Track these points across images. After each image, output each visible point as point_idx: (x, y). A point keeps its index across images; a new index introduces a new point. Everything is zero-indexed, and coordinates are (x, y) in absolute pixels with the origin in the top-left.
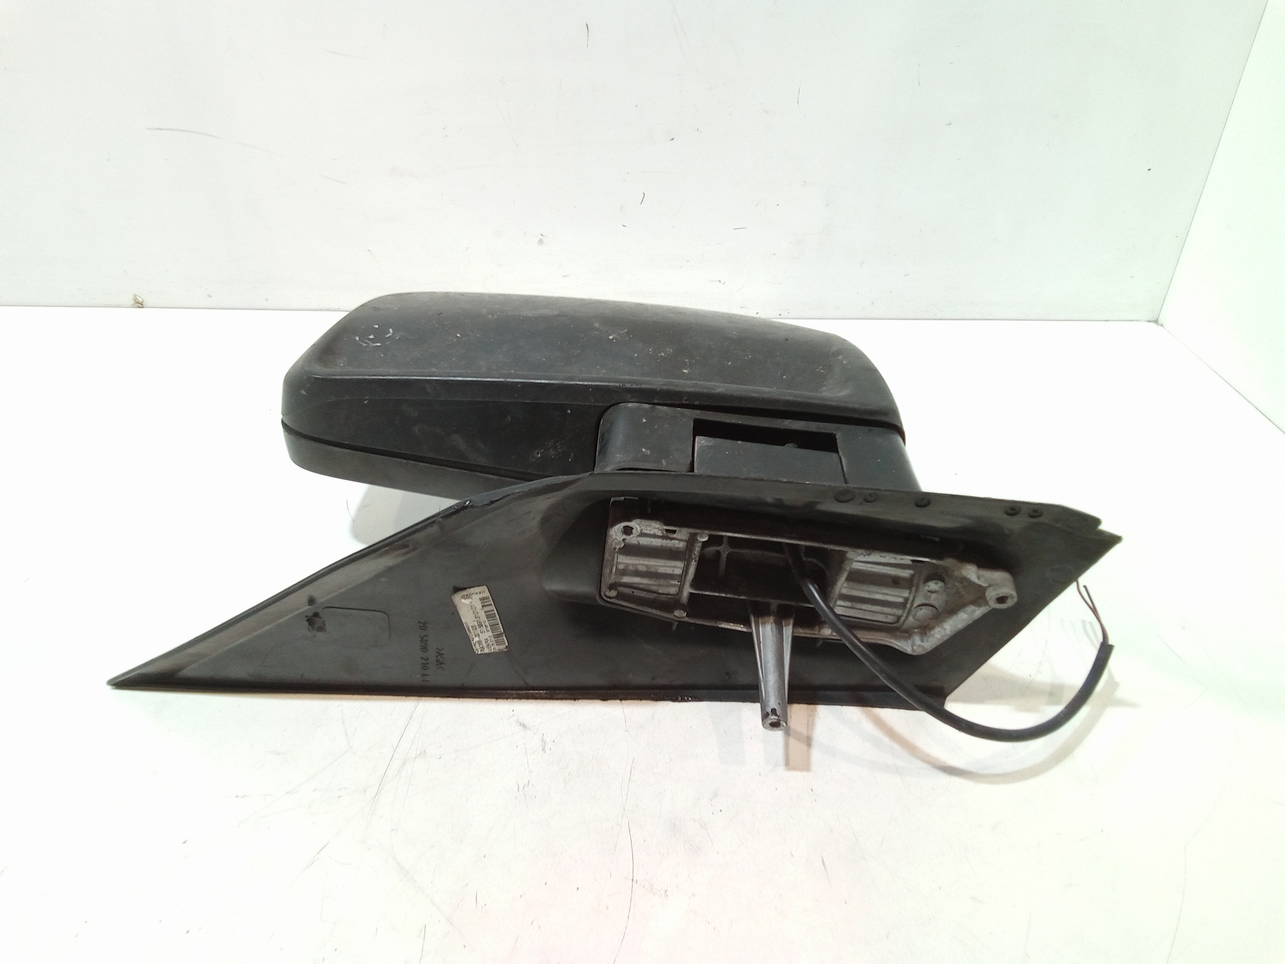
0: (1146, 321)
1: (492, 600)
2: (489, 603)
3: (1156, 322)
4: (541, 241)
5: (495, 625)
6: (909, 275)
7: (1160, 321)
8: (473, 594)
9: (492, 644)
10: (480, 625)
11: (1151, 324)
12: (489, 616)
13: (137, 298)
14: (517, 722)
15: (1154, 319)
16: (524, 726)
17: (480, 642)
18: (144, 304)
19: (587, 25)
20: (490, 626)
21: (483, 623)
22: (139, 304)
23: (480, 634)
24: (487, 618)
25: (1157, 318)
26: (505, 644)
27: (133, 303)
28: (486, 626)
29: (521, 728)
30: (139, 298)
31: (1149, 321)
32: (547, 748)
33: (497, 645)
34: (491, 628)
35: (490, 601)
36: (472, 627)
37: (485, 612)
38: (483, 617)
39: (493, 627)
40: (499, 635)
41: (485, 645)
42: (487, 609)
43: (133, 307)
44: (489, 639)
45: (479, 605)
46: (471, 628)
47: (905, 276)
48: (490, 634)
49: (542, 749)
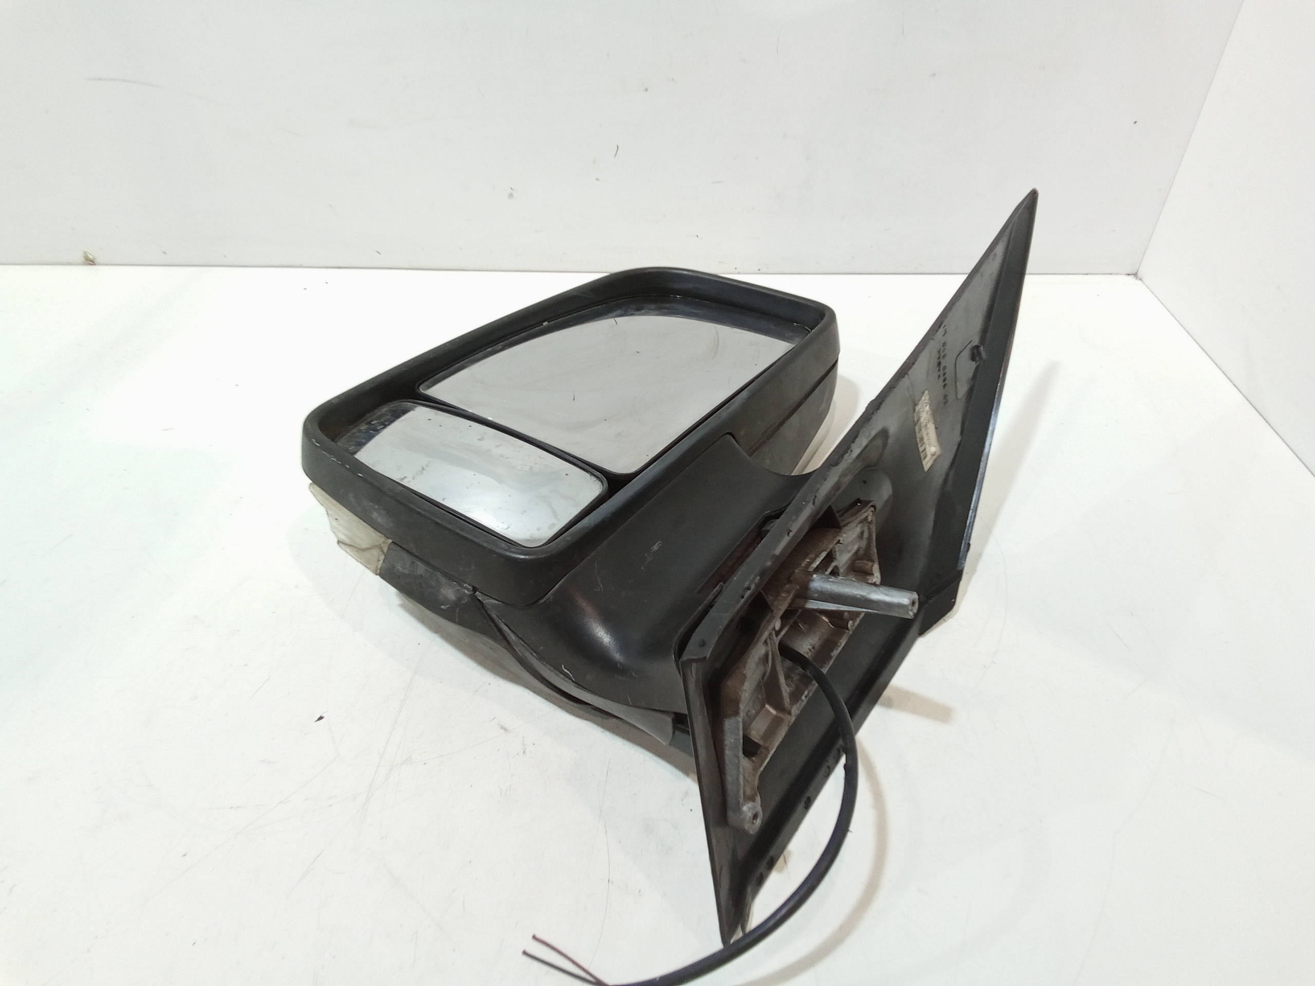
0: (1125, 274)
3: (1135, 275)
4: (511, 195)
7: (1139, 275)
11: (1132, 278)
13: (87, 255)
14: (499, 725)
15: (1133, 272)
16: (506, 730)
18: (95, 261)
22: (90, 262)
25: (1136, 271)
27: (83, 261)
29: (502, 731)
30: (89, 255)
31: (1128, 275)
32: (527, 752)
43: (84, 264)
49: (522, 752)
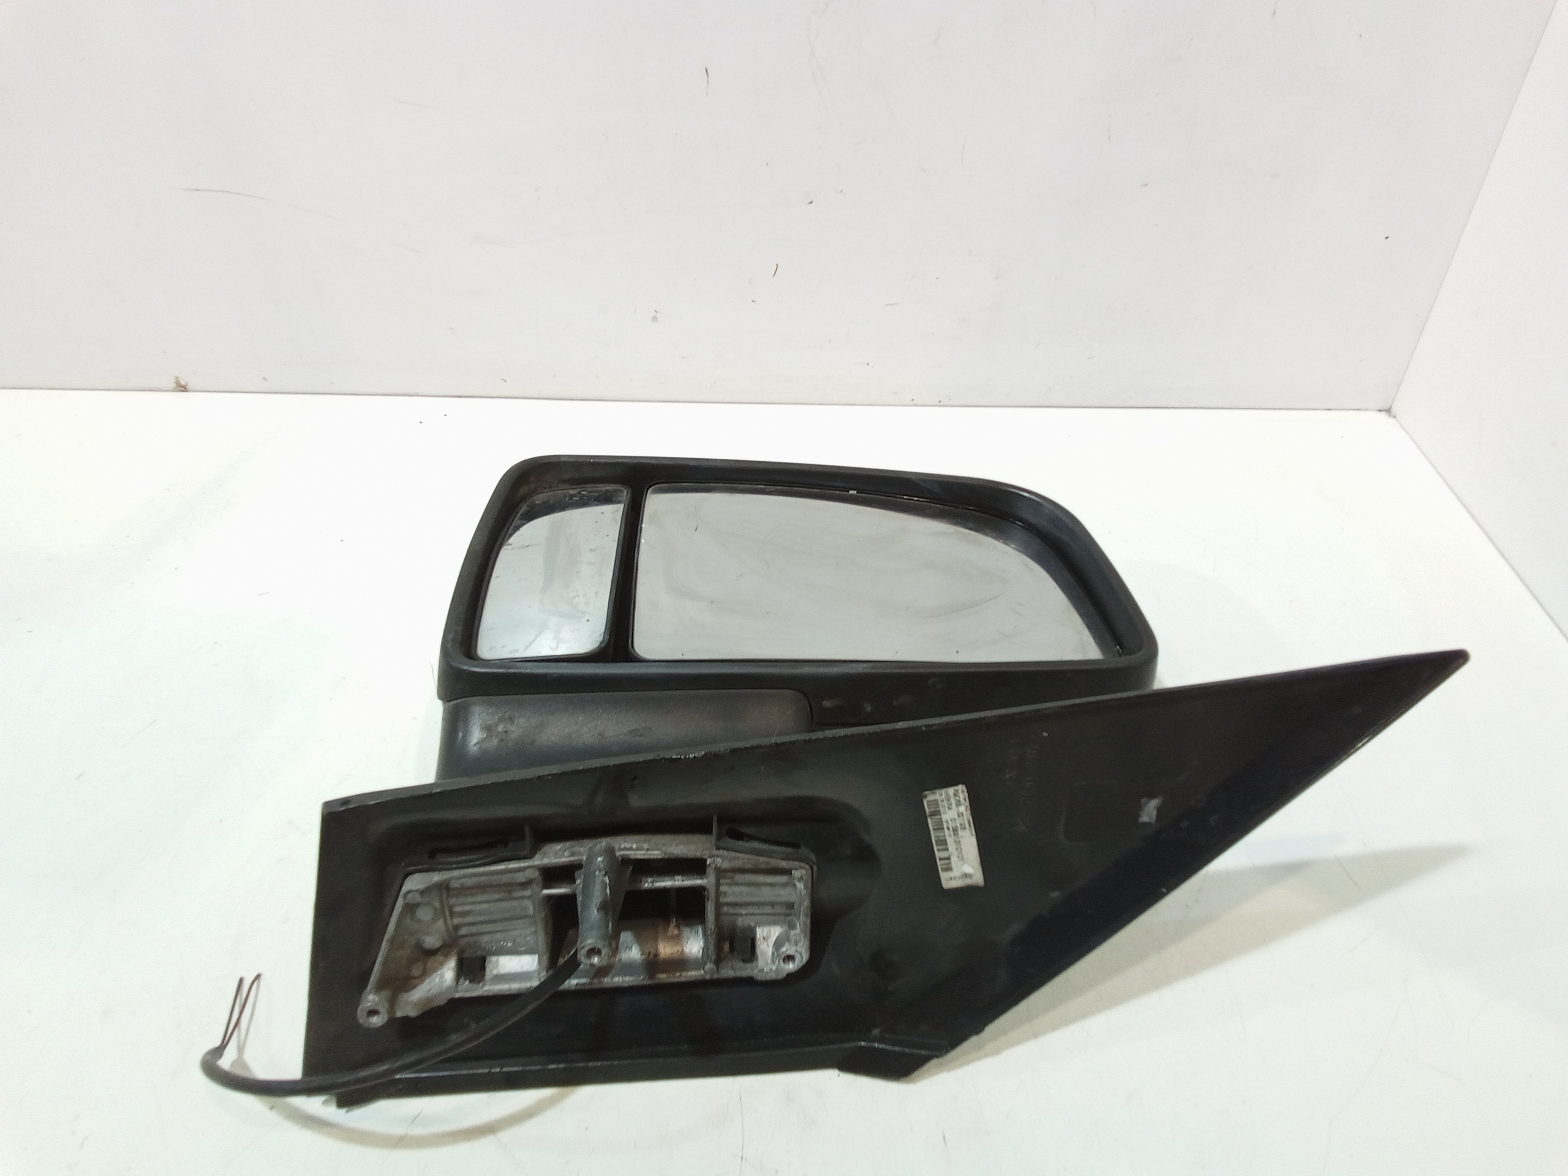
0: (1377, 410)
1: (939, 865)
2: (943, 862)
3: (1388, 411)
4: (654, 318)
5: (938, 829)
8: (959, 878)
9: (943, 801)
10: (955, 830)
11: (1383, 415)
12: (943, 842)
15: (1386, 408)
17: (958, 804)
18: (187, 387)
20: (943, 829)
21: (952, 833)
23: (956, 817)
24: (946, 840)
25: (1389, 407)
26: (928, 802)
28: (948, 828)
31: (1380, 411)
33: (937, 800)
34: (943, 825)
35: (941, 865)
36: (965, 828)
37: (947, 849)
38: (950, 841)
39: (940, 827)
40: (933, 814)
41: (953, 801)
42: (944, 854)
44: (947, 809)
45: (954, 860)
46: (967, 826)
48: (944, 817)
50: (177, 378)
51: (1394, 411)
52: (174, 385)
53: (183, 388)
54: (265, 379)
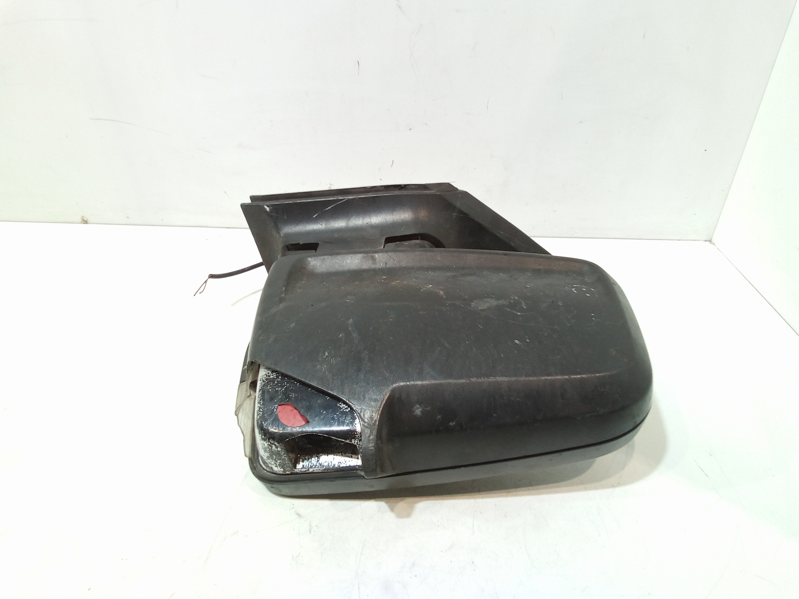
0: (704, 241)
3: (710, 241)
6: (556, 211)
11: (708, 243)
13: (83, 218)
14: (295, 512)
15: (709, 240)
16: (299, 515)
18: (88, 222)
19: (358, 62)
27: (81, 221)
29: (297, 517)
30: (85, 218)
31: (706, 241)
32: (312, 531)
43: (81, 223)
47: (554, 212)
49: (309, 531)
50: (83, 216)
51: (713, 241)
52: (81, 220)
53: (86, 222)
54: (128, 218)
